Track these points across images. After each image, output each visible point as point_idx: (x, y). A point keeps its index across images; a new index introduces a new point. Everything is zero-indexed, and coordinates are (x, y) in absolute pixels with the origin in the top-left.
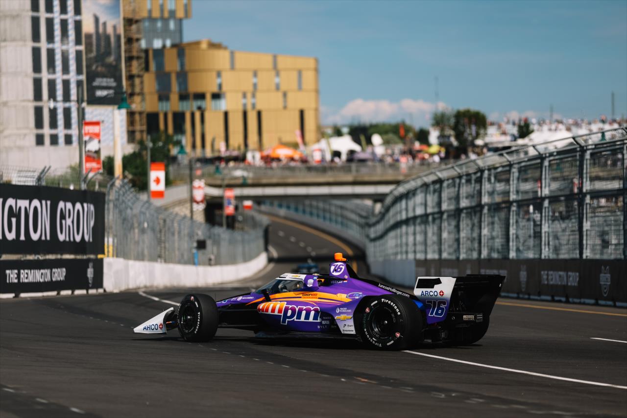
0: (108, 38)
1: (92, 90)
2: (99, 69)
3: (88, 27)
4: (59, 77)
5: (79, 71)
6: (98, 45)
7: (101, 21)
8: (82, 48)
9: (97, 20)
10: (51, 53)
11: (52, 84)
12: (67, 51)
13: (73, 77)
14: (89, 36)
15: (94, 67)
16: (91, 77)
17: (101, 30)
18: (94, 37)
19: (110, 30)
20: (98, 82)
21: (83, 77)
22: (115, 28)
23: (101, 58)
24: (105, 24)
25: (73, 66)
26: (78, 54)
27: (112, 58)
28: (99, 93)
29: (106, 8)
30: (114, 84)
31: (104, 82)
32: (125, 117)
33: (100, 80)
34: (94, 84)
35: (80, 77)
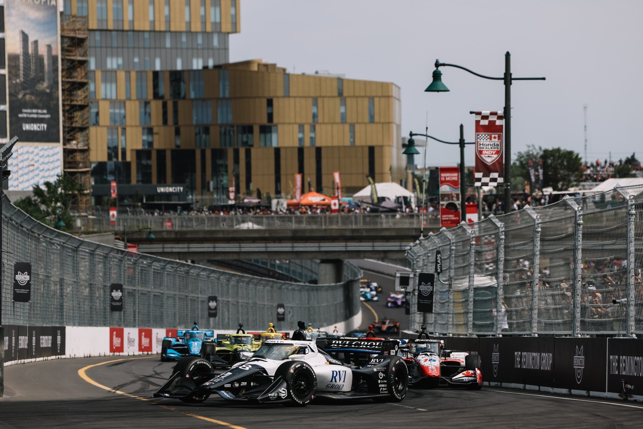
0: (40, 59)
1: (16, 122)
2: (28, 98)
3: (13, 47)
6: (27, 69)
7: (31, 39)
8: (5, 72)
9: (25, 38)
14: (14, 58)
15: (20, 96)
16: (16, 108)
17: (30, 51)
18: (21, 58)
19: (43, 51)
20: (25, 113)
21: (6, 108)
22: (49, 47)
23: (30, 84)
24: (36, 42)
27: (45, 84)
28: (27, 127)
29: (38, 23)
30: (48, 116)
31: (33, 113)
32: (60, 156)
33: (29, 111)
34: (21, 116)
35: (2, 107)
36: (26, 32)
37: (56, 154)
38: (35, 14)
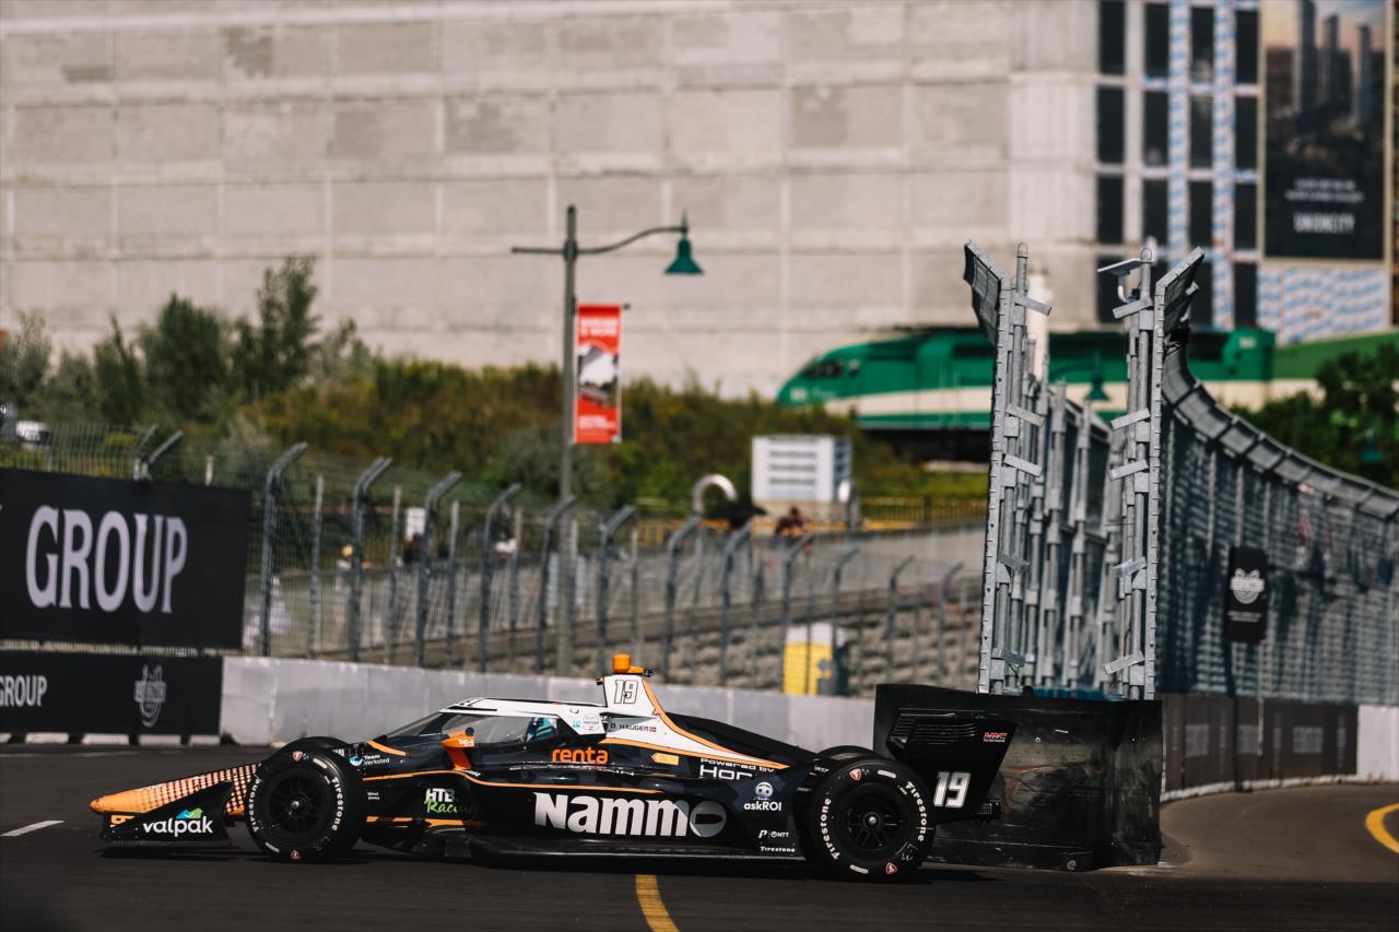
0: (1340, 60)
1: (1282, 212)
2: (1310, 152)
3: (1279, 30)
4: (1179, 173)
5: (1244, 158)
6: (1309, 84)
7: (1323, 11)
8: (1257, 90)
9: (1308, 8)
10: (1157, 107)
11: (1156, 194)
12: (1209, 100)
13: (1222, 174)
14: (1280, 57)
15: (1292, 148)
16: (1279, 178)
17: (1320, 39)
18: (1297, 59)
19: (1349, 39)
20: (1303, 190)
21: (1257, 176)
22: (1365, 32)
23: (1315, 120)
24: (1333, 21)
25: (1224, 142)
26: (1245, 108)
27: (1353, 121)
28: (1305, 223)
30: (1356, 198)
31: (1323, 189)
32: (1385, 293)
33: (1310, 184)
34: (1292, 195)
35: (1247, 176)
37: (1375, 288)
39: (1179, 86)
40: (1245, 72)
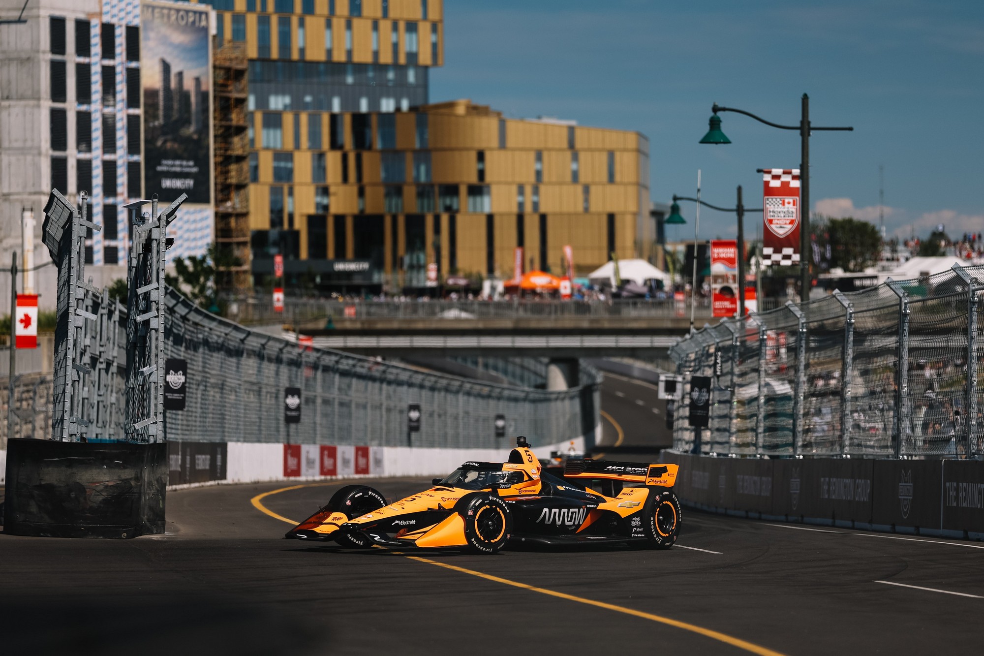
0: (185, 96)
1: (154, 178)
2: (169, 145)
3: (151, 78)
4: (97, 156)
5: (133, 148)
6: (168, 108)
7: (174, 70)
8: (140, 111)
9: (166, 68)
12: (114, 116)
13: (121, 156)
14: (152, 94)
15: (159, 143)
16: (153, 159)
17: (173, 84)
18: (161, 95)
19: (189, 84)
20: (166, 165)
21: (140, 158)
22: (198, 80)
24: (180, 74)
25: (122, 139)
26: (133, 121)
27: (192, 129)
28: (167, 183)
29: (184, 50)
30: (195, 170)
31: (177, 165)
32: (211, 221)
33: (170, 162)
34: (159, 168)
35: (135, 158)
36: (168, 60)
37: (206, 218)
38: (178, 38)
39: (96, 108)
40: (132, 101)
